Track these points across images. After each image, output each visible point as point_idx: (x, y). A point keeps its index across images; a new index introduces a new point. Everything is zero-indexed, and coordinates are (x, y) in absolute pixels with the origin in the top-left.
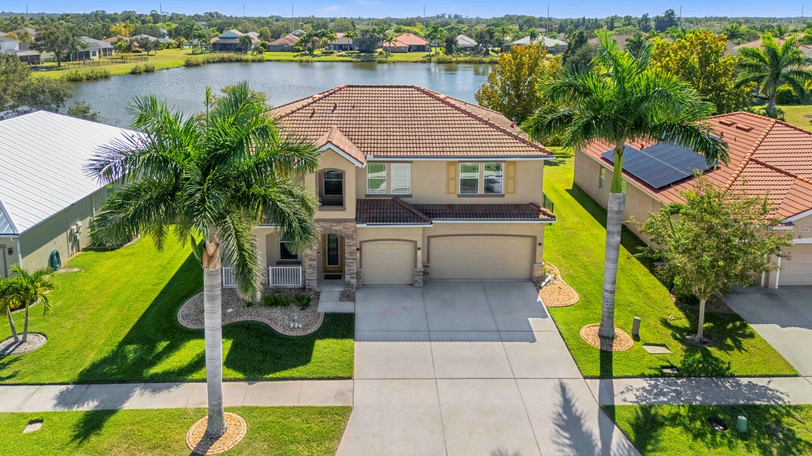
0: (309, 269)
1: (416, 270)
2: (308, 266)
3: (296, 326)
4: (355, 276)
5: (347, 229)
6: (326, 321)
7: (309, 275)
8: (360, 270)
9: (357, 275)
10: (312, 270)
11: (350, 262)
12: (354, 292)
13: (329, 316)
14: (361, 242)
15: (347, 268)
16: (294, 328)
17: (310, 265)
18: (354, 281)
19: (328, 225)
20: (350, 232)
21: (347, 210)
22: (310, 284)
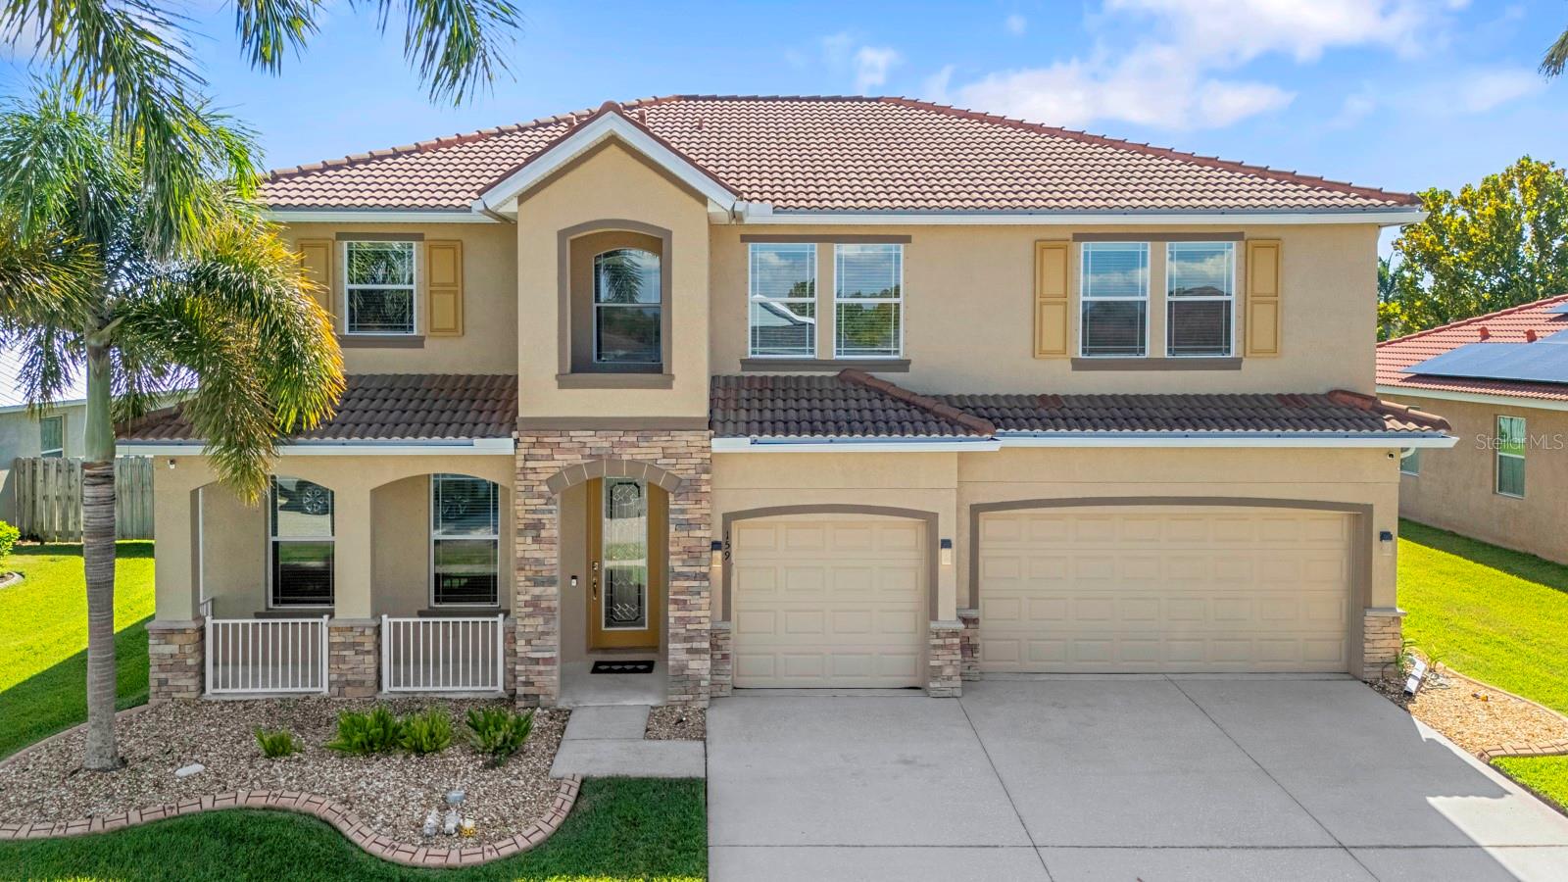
0: (529, 615)
1: (933, 625)
2: (527, 604)
3: (450, 826)
4: (706, 645)
5: (677, 456)
6: (584, 805)
7: (528, 642)
8: (724, 625)
9: (714, 646)
10: (540, 620)
11: (687, 591)
12: (702, 711)
13: (599, 790)
14: (729, 518)
15: (673, 613)
16: (439, 831)
17: (534, 603)
18: (700, 666)
19: (606, 444)
20: (685, 469)
21: (674, 384)
22: (533, 678)
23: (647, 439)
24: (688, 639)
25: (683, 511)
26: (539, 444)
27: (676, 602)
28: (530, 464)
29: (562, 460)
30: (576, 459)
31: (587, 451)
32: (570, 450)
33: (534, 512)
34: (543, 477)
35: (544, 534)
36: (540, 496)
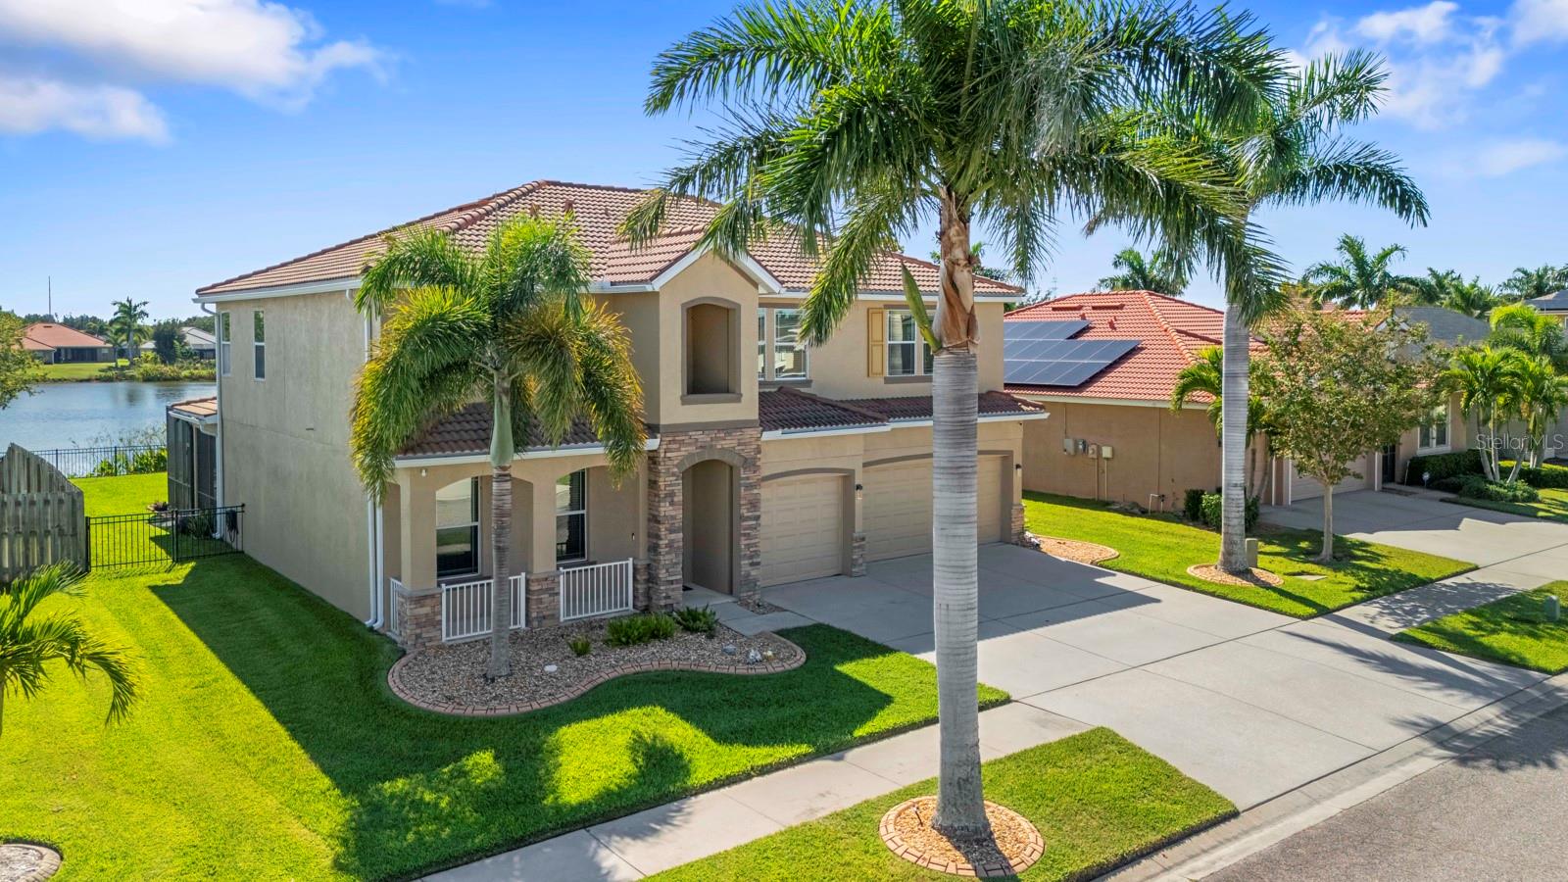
0: (667, 553)
1: (854, 535)
2: (666, 546)
5: (745, 444)
11: (750, 527)
12: (761, 600)
15: (744, 542)
17: (670, 544)
19: (709, 439)
20: (749, 452)
21: (743, 399)
22: (670, 593)
23: (730, 434)
24: (751, 557)
25: (748, 478)
26: (674, 441)
27: (745, 535)
28: (668, 455)
29: (684, 451)
30: (692, 449)
31: (699, 444)
32: (690, 444)
33: (670, 485)
34: (676, 462)
35: (676, 499)
36: (673, 474)
